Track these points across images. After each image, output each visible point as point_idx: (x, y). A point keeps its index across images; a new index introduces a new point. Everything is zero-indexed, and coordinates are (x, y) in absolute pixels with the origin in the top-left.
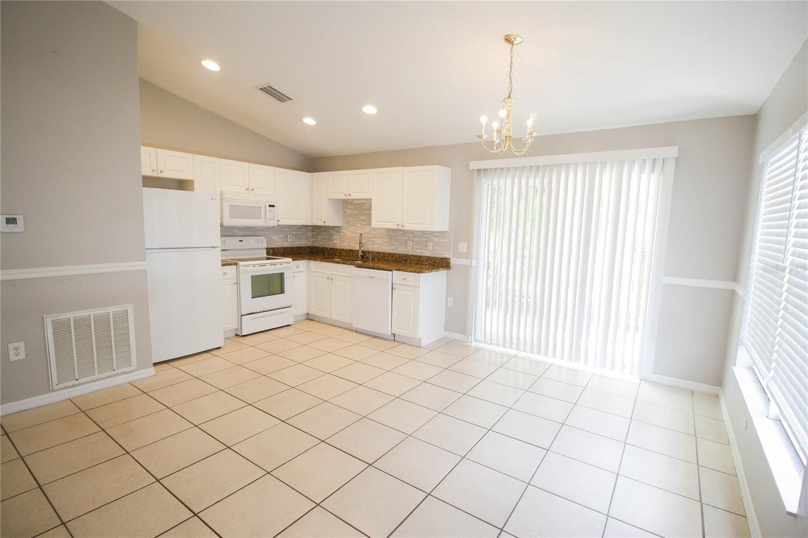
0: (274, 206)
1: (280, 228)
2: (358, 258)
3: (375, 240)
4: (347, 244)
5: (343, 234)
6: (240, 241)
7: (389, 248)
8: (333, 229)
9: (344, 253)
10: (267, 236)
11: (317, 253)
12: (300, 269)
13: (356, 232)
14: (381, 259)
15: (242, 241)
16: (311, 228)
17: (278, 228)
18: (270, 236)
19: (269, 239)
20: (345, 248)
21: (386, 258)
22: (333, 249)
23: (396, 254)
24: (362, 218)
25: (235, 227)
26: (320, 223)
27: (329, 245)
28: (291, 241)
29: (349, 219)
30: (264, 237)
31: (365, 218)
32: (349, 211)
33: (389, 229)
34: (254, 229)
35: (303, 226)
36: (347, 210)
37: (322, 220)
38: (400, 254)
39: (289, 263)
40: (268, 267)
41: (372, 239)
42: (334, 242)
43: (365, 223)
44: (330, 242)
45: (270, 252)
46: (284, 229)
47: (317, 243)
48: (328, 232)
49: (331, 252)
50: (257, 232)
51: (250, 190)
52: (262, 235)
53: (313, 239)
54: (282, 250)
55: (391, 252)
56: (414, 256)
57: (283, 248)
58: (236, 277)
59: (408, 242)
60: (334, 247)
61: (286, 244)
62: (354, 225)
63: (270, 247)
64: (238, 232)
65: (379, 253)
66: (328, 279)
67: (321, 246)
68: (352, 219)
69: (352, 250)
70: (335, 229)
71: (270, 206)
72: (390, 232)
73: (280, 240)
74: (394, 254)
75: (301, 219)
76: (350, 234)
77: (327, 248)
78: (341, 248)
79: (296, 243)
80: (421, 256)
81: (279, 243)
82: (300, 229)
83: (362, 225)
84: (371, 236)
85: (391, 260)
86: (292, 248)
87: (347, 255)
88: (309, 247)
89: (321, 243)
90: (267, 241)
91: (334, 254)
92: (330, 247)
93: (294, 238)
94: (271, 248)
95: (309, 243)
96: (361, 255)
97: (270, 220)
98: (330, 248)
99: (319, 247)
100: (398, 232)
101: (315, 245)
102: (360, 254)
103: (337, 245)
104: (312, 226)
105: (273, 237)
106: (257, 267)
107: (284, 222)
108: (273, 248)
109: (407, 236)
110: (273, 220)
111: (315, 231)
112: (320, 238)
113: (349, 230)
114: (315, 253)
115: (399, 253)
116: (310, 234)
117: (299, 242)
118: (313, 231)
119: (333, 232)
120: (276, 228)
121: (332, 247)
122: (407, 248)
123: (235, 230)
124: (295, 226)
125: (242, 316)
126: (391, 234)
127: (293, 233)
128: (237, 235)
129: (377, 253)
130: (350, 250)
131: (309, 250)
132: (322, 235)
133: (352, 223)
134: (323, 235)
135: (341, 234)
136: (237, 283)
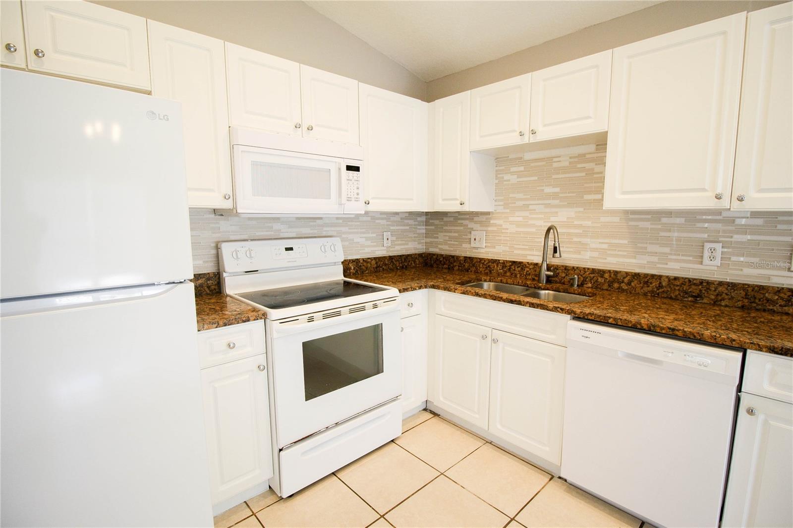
0: (357, 169)
1: (369, 219)
2: (539, 281)
3: (584, 240)
4: (507, 249)
5: (495, 229)
6: (287, 249)
7: (633, 261)
8: (471, 220)
9: (499, 269)
10: (344, 236)
11: (435, 265)
12: (413, 310)
13: (531, 222)
14: (606, 287)
15: (291, 249)
16: (423, 219)
17: (365, 219)
18: (351, 236)
19: (347, 243)
20: (502, 258)
21: (624, 286)
22: (471, 259)
23: (660, 277)
24: (548, 190)
25: (278, 218)
26: (452, 206)
27: (464, 250)
28: (390, 244)
29: (511, 195)
30: (338, 239)
31: (557, 190)
32: (514, 179)
33: (634, 212)
34: (319, 222)
35: (411, 213)
36: (506, 177)
37: (456, 199)
38: (676, 279)
39: (392, 299)
40: (346, 317)
41: (575, 239)
42: (476, 244)
43: (556, 202)
44: (464, 245)
45: (350, 269)
46: (377, 221)
47: (436, 247)
48: (461, 225)
49: (467, 265)
50: (325, 229)
51: (305, 128)
52: (334, 234)
53: (428, 240)
54: (374, 262)
55: (637, 271)
56: (733, 286)
57: (375, 258)
58: (265, 352)
59: (708, 246)
60: (473, 255)
61: (381, 252)
62: (525, 207)
63: (350, 258)
64: (286, 231)
65: (601, 273)
66: (484, 337)
67: (443, 253)
68: (521, 196)
69: (520, 263)
70: (476, 219)
71: (349, 168)
72: (633, 220)
73: (369, 243)
74: (653, 276)
75: (412, 199)
76: (513, 229)
77: (458, 257)
78: (490, 257)
79: (398, 248)
80: (761, 288)
81: (367, 250)
82: (406, 221)
83: (547, 206)
84: (572, 231)
85: (638, 290)
86: (391, 258)
87: (505, 272)
88: (420, 255)
89: (444, 246)
90: (344, 247)
91: (473, 269)
92: (463, 255)
93: (394, 238)
94: (353, 261)
95: (420, 246)
96: (548, 277)
97: (349, 199)
98: (465, 257)
99: (442, 255)
100: (665, 220)
101: (433, 250)
102: (545, 272)
103: (479, 250)
104: (427, 213)
105: (358, 239)
106: (319, 322)
107: (378, 206)
108: (357, 261)
109: (705, 230)
110: (357, 200)
111: (432, 224)
112: (441, 237)
113: (511, 219)
114: (432, 266)
115: (672, 274)
116: (422, 230)
117: (403, 247)
118: (427, 223)
119: (471, 225)
120: (361, 219)
121: (468, 254)
122: (701, 263)
123: (276, 226)
124: (397, 214)
125: (280, 450)
126: (641, 224)
127: (392, 228)
128: (282, 235)
129: (593, 271)
130: (514, 262)
131: (421, 260)
132: (446, 231)
133: (521, 203)
134: (450, 231)
135: (490, 229)
136: (267, 367)
